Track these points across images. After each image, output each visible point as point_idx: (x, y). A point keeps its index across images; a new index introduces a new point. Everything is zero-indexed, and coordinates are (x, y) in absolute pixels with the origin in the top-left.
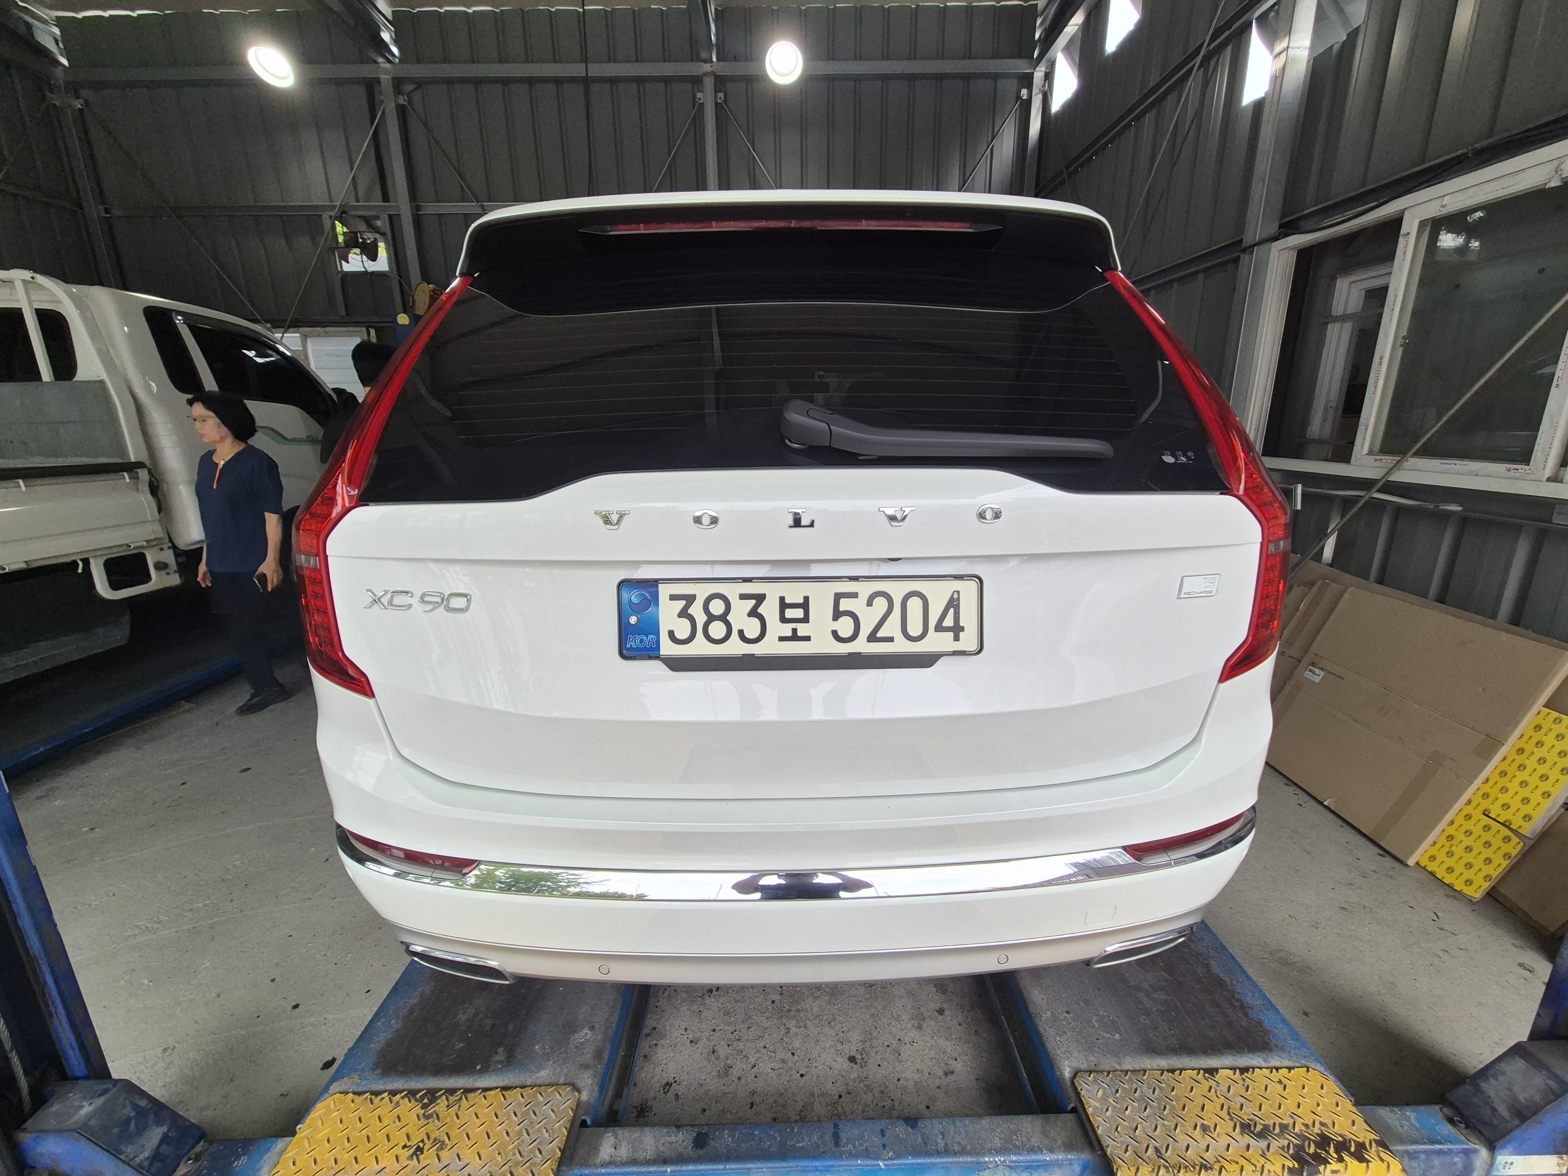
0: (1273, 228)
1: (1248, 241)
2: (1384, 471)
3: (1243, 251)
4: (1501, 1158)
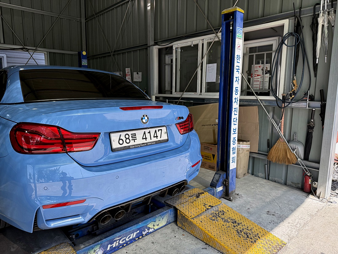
0: (153, 43)
2: (181, 95)
3: (148, 47)
4: (217, 189)
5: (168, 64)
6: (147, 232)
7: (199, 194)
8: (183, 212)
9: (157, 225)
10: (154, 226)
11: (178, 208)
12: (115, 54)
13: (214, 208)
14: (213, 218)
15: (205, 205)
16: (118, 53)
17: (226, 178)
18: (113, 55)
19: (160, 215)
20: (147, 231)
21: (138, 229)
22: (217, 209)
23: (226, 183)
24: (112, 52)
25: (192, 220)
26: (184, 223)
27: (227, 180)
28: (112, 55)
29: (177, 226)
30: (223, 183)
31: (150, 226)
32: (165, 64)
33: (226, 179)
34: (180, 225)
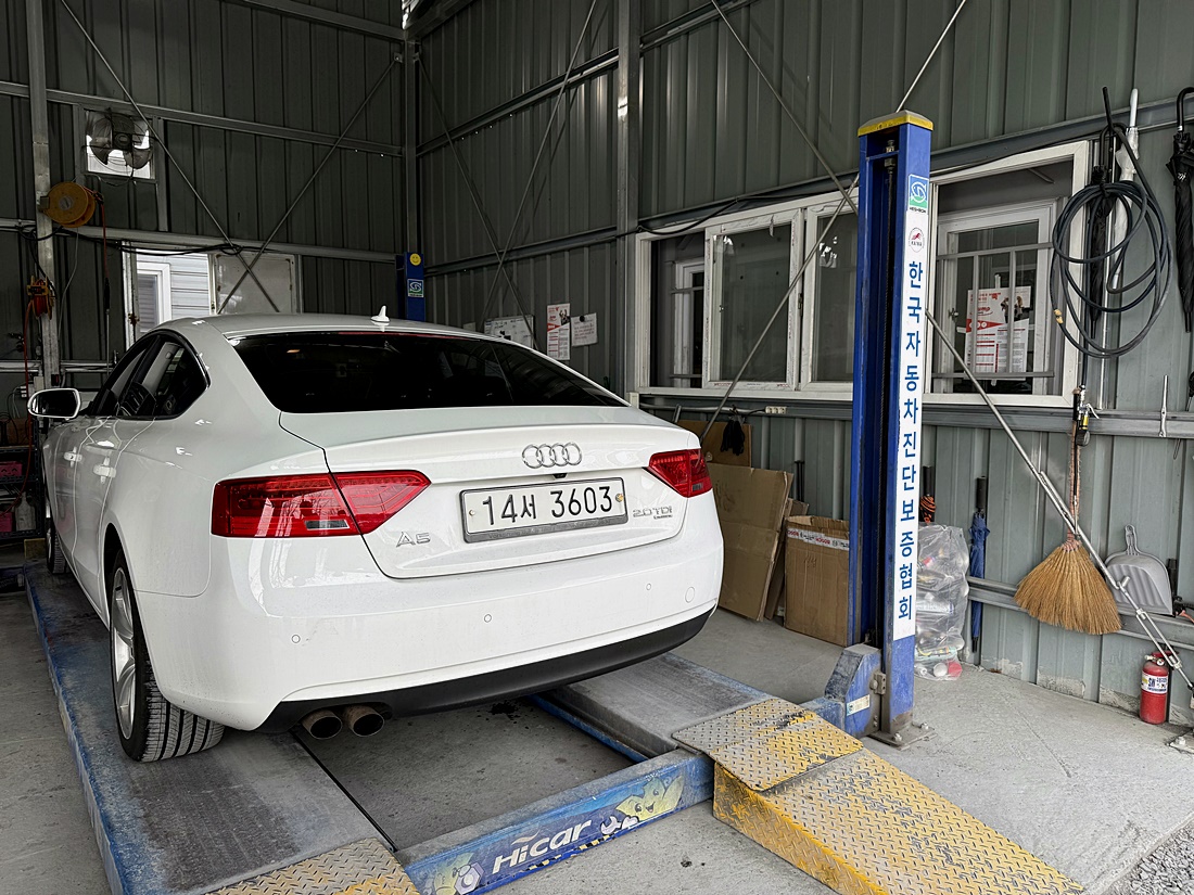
0: (635, 224)
1: (620, 231)
2: (726, 391)
3: (619, 237)
4: (848, 704)
5: (683, 291)
6: (617, 829)
7: (787, 717)
8: (732, 770)
9: (649, 809)
10: (638, 810)
11: (715, 758)
12: (512, 261)
13: (835, 764)
15: (806, 752)
16: (521, 256)
17: (881, 670)
18: (504, 263)
19: (658, 778)
20: (615, 824)
21: (589, 816)
22: (845, 767)
23: (880, 684)
24: (500, 254)
25: (762, 797)
26: (736, 805)
27: (884, 677)
28: (501, 262)
29: (711, 814)
30: (870, 686)
32: (675, 291)
33: (881, 673)
34: (722, 815)
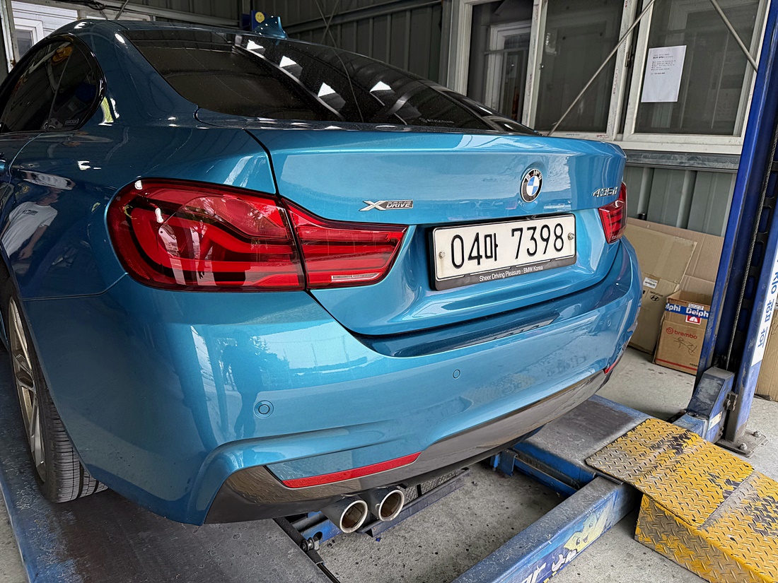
4: (710, 422)
5: (496, 52)
6: (562, 564)
7: (676, 439)
8: (662, 502)
9: (584, 540)
10: (577, 543)
11: (642, 489)
12: (337, 25)
13: (741, 488)
14: (760, 525)
15: (713, 479)
16: (345, 20)
17: (733, 389)
18: (330, 26)
19: (594, 512)
20: (562, 560)
21: (546, 559)
22: (751, 492)
23: (732, 403)
24: (327, 19)
25: (702, 533)
26: (668, 536)
27: (736, 397)
28: (328, 26)
29: (633, 538)
30: (725, 405)
31: (570, 545)
32: (487, 52)
33: (733, 394)
34: (648, 540)
